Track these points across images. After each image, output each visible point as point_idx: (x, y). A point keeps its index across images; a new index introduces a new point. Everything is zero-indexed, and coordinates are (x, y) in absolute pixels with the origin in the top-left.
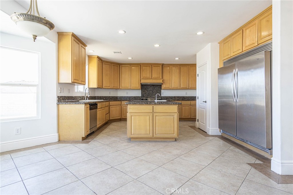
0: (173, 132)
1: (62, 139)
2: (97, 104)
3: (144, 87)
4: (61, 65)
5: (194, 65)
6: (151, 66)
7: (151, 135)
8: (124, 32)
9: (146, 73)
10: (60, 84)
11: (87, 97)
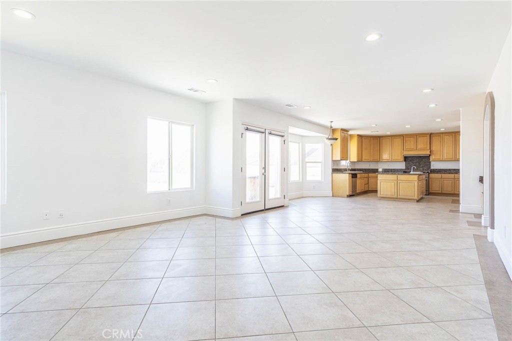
0: (413, 195)
1: (335, 195)
2: (357, 175)
3: (407, 159)
6: (416, 136)
7: (396, 196)
9: (410, 144)
10: (333, 160)
11: (349, 169)
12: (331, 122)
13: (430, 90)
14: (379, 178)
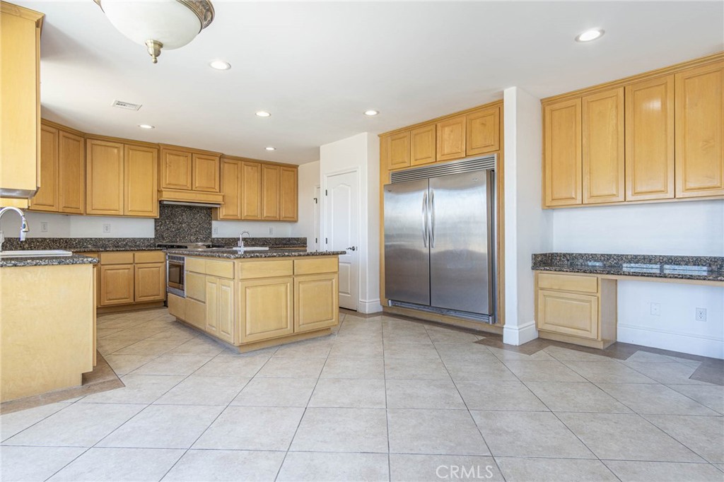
0: (330, 316)
7: (290, 329)
8: (225, 67)
9: (177, 174)
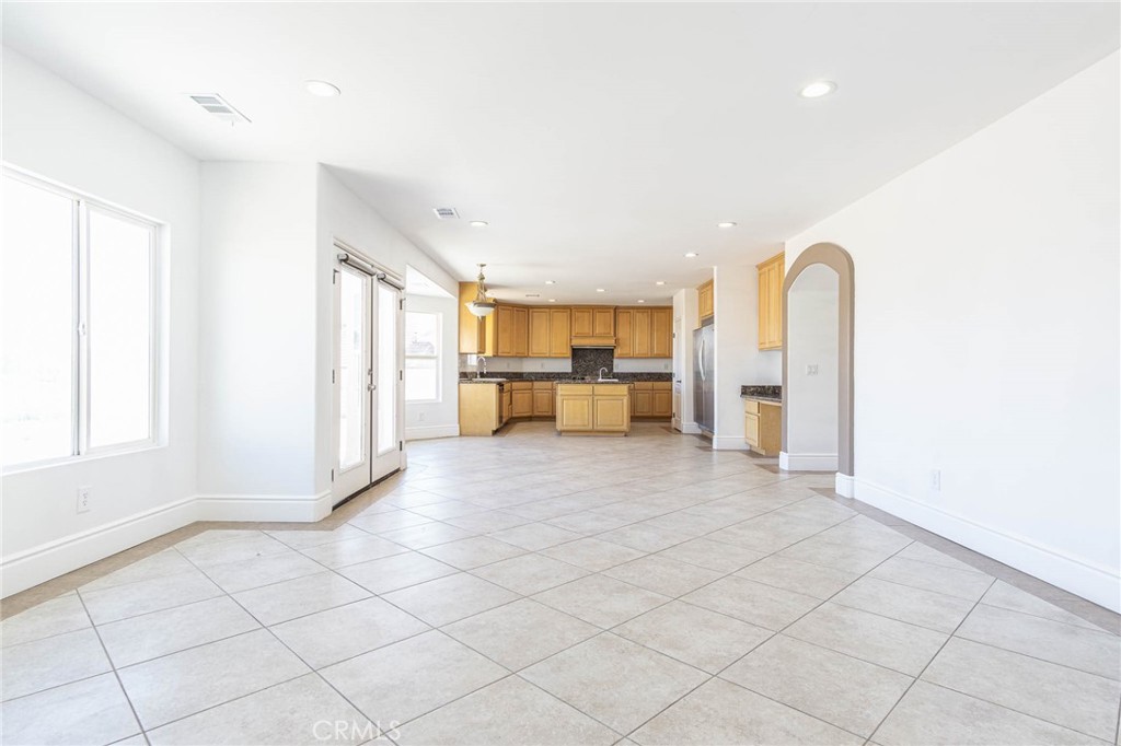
0: (621, 423)
1: (464, 432)
3: (577, 353)
4: (463, 318)
5: (671, 308)
6: (593, 310)
7: (590, 427)
9: (583, 325)
10: (460, 354)
12: (482, 266)
13: (730, 225)
14: (559, 392)
